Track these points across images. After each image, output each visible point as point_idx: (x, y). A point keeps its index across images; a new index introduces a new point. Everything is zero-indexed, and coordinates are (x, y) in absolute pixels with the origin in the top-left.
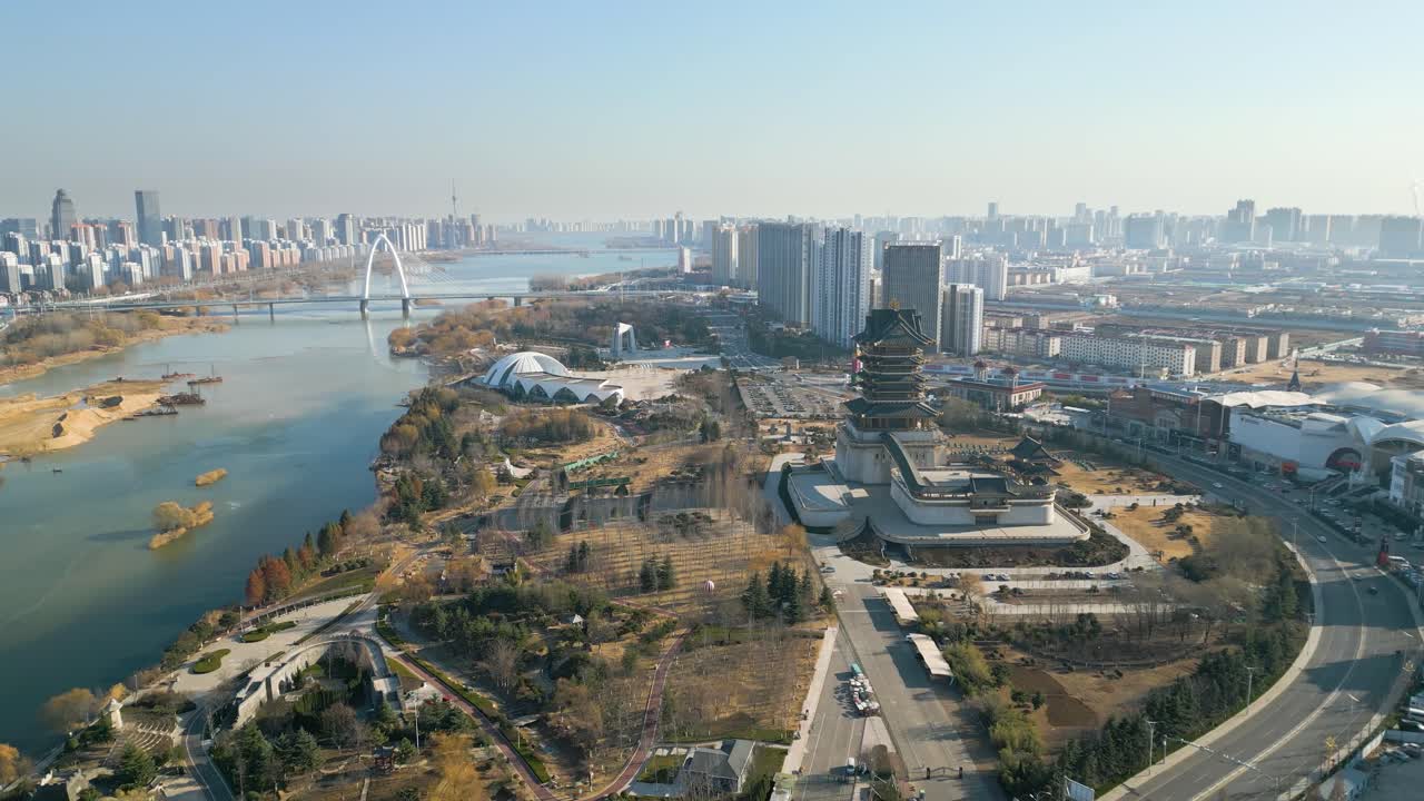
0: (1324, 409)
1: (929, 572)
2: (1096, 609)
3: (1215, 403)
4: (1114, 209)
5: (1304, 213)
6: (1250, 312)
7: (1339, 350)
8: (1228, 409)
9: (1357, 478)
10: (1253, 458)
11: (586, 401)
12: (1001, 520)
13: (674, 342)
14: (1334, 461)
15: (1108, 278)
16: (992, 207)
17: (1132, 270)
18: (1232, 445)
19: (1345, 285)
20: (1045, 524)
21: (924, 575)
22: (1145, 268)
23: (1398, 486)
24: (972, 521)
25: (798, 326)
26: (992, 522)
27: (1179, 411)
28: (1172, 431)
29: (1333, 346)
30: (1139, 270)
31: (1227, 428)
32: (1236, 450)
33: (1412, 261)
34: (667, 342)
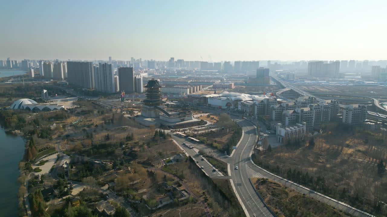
0: (222, 96)
1: (180, 129)
2: (213, 130)
3: (205, 97)
4: (141, 59)
5: (184, 61)
6: (189, 82)
7: (209, 88)
8: (207, 98)
9: (232, 107)
10: (213, 106)
11: (53, 110)
12: (185, 120)
13: (58, 95)
14: (227, 105)
15: (152, 76)
16: (110, 58)
17: (156, 73)
18: (209, 104)
19: (200, 76)
20: (192, 119)
21: (179, 130)
22: (158, 73)
23: (240, 107)
24: (180, 120)
25: (90, 89)
26: (183, 120)
27: (198, 99)
28: (197, 103)
29: (208, 87)
30: (157, 73)
31: (208, 102)
32: (210, 105)
33: (208, 71)
34: (56, 95)
